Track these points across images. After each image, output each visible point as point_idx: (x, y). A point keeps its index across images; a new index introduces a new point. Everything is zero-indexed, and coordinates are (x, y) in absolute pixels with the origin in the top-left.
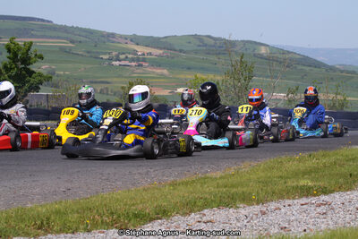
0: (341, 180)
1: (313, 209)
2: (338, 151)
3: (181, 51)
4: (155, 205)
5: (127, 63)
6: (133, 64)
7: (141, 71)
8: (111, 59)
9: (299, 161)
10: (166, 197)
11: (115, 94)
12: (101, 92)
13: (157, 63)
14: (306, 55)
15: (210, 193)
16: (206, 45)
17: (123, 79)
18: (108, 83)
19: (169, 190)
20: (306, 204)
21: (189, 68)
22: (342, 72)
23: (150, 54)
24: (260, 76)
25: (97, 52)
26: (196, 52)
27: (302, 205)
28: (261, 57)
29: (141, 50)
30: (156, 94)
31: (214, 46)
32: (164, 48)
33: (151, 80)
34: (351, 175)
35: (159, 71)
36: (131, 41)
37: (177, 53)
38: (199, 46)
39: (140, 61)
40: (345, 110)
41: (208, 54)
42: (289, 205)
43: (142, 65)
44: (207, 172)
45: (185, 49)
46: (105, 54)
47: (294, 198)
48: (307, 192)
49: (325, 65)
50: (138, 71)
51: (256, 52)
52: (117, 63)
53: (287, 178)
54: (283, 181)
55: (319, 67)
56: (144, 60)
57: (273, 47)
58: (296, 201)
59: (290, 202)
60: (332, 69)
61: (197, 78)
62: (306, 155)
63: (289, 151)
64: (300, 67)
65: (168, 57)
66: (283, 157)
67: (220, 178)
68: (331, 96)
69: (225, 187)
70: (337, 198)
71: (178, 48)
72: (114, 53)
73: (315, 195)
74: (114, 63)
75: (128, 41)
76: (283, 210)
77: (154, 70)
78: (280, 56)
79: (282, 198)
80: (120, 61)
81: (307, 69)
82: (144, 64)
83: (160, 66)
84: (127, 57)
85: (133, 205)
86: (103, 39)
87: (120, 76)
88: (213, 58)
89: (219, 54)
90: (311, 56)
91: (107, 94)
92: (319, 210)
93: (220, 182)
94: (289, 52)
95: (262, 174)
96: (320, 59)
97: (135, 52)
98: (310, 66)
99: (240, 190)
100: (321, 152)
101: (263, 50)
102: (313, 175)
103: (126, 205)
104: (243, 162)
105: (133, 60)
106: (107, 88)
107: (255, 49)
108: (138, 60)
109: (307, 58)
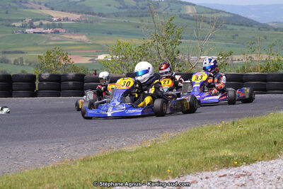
0: (265, 149)
1: (231, 180)
2: (264, 117)
3: (100, 14)
4: (63, 184)
5: (42, 30)
6: (49, 31)
7: (58, 38)
8: (24, 27)
9: (222, 130)
10: (75, 174)
11: (30, 64)
12: (16, 63)
13: (75, 29)
14: (236, 13)
15: (123, 168)
16: (127, 7)
17: (39, 48)
18: (22, 52)
19: (79, 167)
20: (225, 175)
21: (110, 33)
22: (276, 30)
23: (67, 19)
24: (187, 38)
25: (9, 20)
26: (117, 15)
27: (220, 177)
28: (188, 17)
29: (56, 15)
30: (76, 62)
31: (135, 8)
32: (82, 12)
33: (68, 48)
34: (275, 143)
35: (77, 37)
36: (46, 5)
37: (96, 17)
38: (120, 8)
39: (56, 27)
40: (281, 71)
41: (131, 16)
42: (207, 178)
43: (58, 32)
44: (123, 145)
45: (105, 13)
46: (17, 21)
47: (213, 170)
48: (227, 163)
49: (258, 24)
50: (55, 38)
51: (182, 12)
52: (32, 30)
53: (207, 148)
54: (202, 152)
55: (251, 26)
56: (61, 26)
57: (200, 6)
58: (214, 173)
59: (208, 174)
60: (265, 27)
61: (119, 44)
62: (229, 122)
63: (212, 119)
64: (229, 27)
65: (86, 22)
66: (205, 126)
67: (136, 152)
68: (265, 57)
69: (141, 161)
70: (259, 168)
71: (97, 12)
72: (28, 20)
73: (236, 166)
74: (27, 30)
75: (42, 6)
76: (199, 183)
77: (72, 37)
78: (208, 16)
79: (201, 170)
80: (34, 28)
81: (238, 28)
82: (61, 30)
83: (77, 32)
84: (41, 24)
85: (40, 184)
86: (14, 4)
87: (36, 45)
88: (137, 21)
89: (142, 16)
90: (242, 14)
91: (22, 65)
92: (237, 181)
93: (135, 155)
94: (218, 11)
95: (180, 146)
96: (252, 17)
97: (50, 18)
98: (241, 25)
99: (155, 163)
100: (246, 119)
101: (189, 10)
102: (235, 144)
103: (31, 185)
104: (162, 132)
105: (48, 27)
106: (21, 59)
107: (181, 9)
108: (54, 26)
109: (237, 17)
